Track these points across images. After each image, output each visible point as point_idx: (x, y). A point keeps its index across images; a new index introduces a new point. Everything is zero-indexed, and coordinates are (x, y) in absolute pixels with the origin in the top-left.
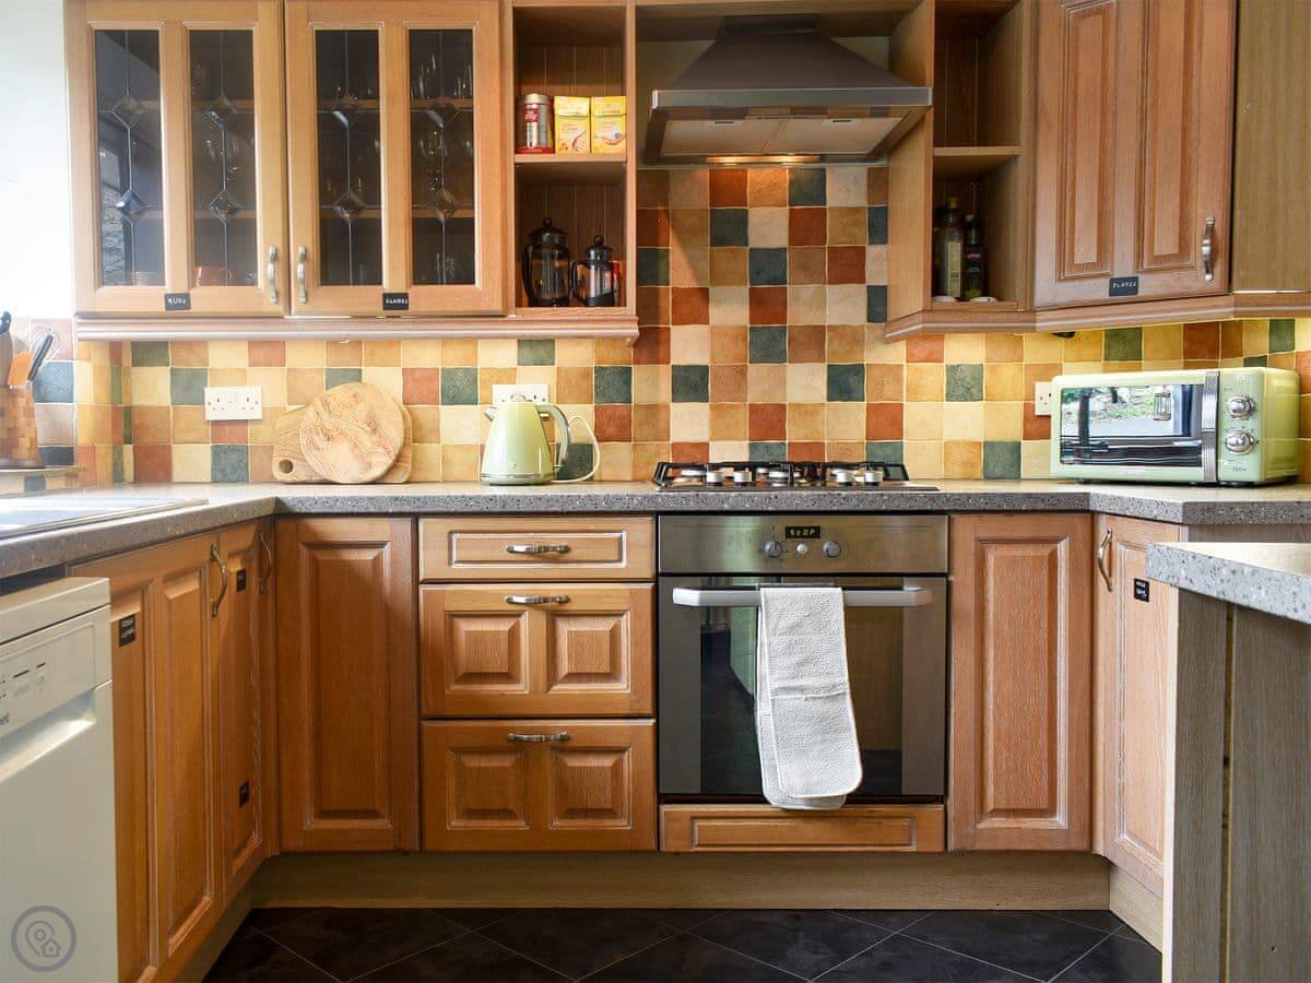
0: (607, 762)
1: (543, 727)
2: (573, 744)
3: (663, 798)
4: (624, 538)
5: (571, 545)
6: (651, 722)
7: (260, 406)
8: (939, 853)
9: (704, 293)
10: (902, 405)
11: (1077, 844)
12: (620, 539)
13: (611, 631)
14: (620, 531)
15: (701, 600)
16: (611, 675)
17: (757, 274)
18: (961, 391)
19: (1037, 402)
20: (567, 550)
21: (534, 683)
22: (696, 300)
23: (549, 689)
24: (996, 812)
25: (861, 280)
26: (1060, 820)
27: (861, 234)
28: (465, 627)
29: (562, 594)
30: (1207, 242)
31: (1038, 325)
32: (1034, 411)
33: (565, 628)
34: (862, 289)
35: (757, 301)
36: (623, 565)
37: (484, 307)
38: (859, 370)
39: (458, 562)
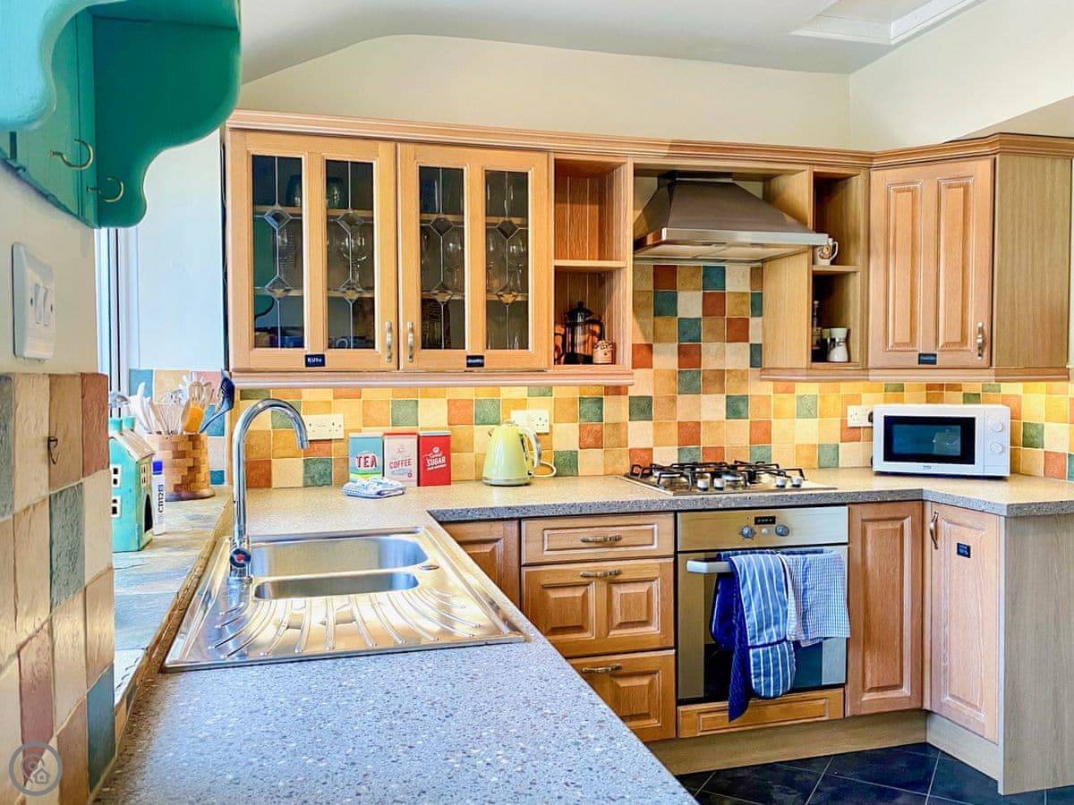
0: (645, 681)
1: (606, 662)
2: (623, 671)
3: (680, 702)
4: (656, 529)
5: (622, 535)
6: (673, 651)
7: (342, 428)
8: (840, 719)
9: (650, 347)
10: (770, 422)
11: (915, 705)
12: (653, 529)
13: (648, 591)
14: (653, 524)
15: (709, 569)
16: (646, 623)
17: (682, 334)
18: (805, 412)
19: (849, 418)
20: (618, 539)
21: (599, 631)
22: (645, 352)
23: (608, 635)
24: (871, 690)
25: (747, 340)
26: (906, 691)
27: (747, 309)
28: (553, 594)
29: (616, 569)
30: (980, 336)
31: (870, 378)
32: (846, 424)
33: (618, 591)
34: (747, 345)
35: (682, 352)
36: (655, 547)
37: (536, 366)
38: (745, 398)
39: (548, 550)
